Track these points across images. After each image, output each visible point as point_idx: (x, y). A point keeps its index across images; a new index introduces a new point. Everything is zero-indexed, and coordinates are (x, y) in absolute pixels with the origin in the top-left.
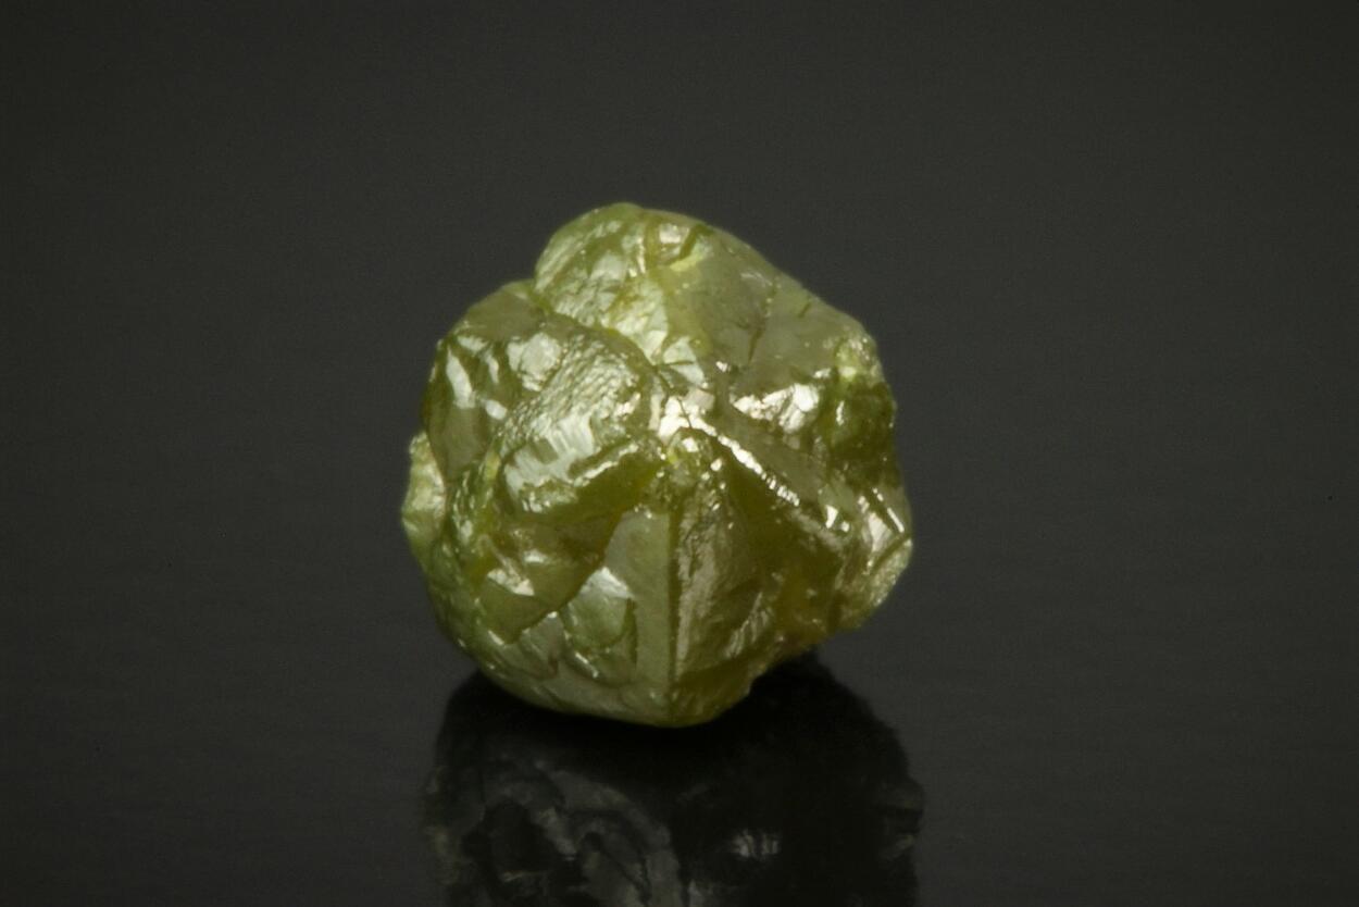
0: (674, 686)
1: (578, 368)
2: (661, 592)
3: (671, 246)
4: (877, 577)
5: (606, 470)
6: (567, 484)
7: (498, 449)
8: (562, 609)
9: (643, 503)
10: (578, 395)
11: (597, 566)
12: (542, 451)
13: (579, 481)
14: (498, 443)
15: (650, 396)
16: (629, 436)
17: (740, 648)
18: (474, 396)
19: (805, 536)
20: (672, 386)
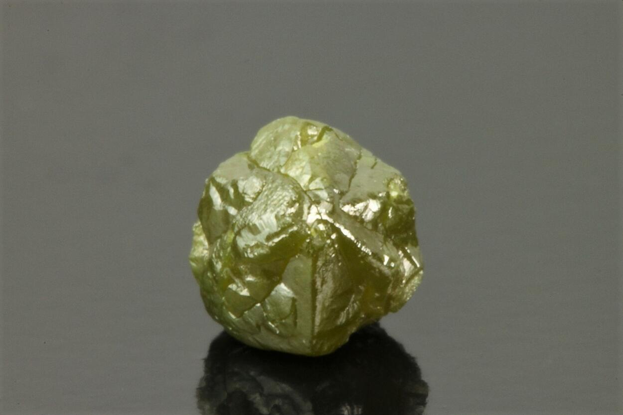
0: (313, 338)
1: (270, 191)
2: (308, 294)
3: (313, 136)
4: (407, 288)
5: (283, 239)
6: (265, 245)
7: (233, 229)
8: (263, 302)
9: (300, 253)
10: (270, 204)
11: (279, 282)
12: (254, 230)
13: (270, 243)
14: (233, 225)
15: (303, 205)
16: (293, 223)
17: (344, 320)
18: (222, 205)
19: (374, 269)
20: (313, 200)
